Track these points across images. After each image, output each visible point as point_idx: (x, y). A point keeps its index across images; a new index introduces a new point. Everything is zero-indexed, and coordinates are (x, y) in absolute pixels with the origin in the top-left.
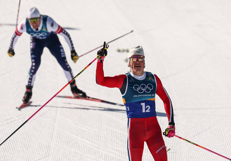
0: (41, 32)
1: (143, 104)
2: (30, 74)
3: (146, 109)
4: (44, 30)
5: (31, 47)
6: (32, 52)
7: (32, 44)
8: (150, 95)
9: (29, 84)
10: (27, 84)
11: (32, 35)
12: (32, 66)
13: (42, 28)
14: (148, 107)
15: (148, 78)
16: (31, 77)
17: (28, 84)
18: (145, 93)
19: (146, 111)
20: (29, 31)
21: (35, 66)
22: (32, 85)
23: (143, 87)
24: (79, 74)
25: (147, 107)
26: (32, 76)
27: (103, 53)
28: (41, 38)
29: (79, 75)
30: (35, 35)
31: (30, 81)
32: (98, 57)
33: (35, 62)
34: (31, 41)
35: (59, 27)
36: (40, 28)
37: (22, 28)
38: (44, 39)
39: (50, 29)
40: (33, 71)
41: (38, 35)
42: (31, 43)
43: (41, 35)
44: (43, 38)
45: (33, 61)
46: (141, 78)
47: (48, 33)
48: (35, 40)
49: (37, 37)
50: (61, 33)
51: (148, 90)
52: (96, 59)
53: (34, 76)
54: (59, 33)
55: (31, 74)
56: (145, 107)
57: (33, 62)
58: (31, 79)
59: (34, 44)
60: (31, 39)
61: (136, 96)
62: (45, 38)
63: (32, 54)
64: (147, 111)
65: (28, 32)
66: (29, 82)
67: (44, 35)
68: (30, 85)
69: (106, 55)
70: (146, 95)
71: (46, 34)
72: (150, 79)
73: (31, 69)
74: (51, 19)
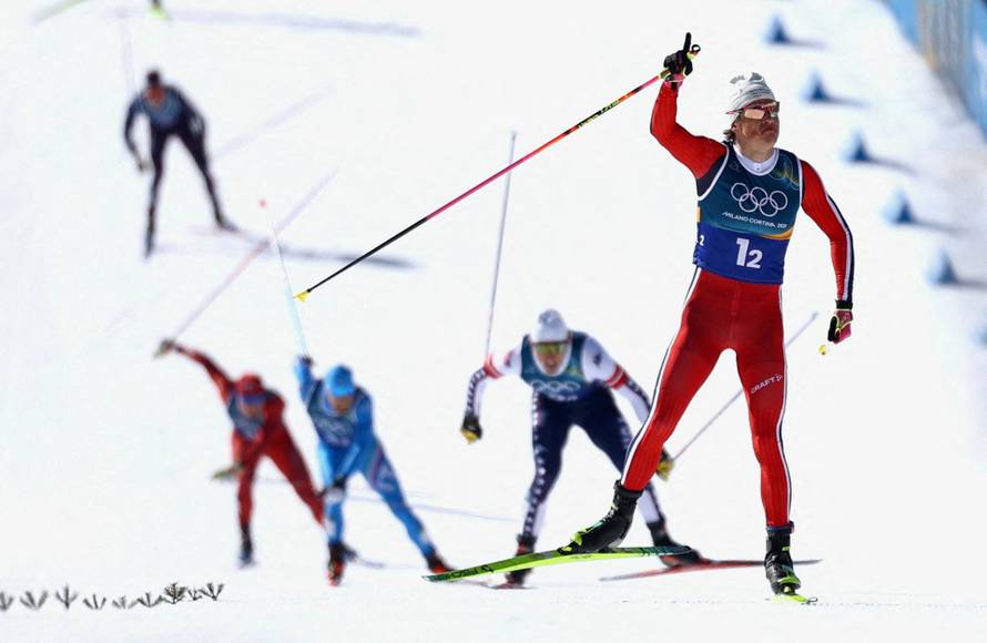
0: (562, 378)
1: (743, 244)
2: (529, 500)
3: (749, 258)
4: (574, 373)
5: (536, 423)
6: (536, 437)
7: (536, 415)
8: (772, 225)
9: (528, 529)
10: (521, 531)
11: (535, 386)
12: (538, 476)
13: (569, 367)
14: (756, 256)
15: (779, 175)
16: (532, 510)
17: (525, 532)
18: (757, 215)
19: (749, 265)
20: (528, 374)
21: (544, 477)
22: (535, 534)
23: (759, 196)
24: (599, 113)
25: (752, 253)
26: (535, 506)
27: (679, 64)
28: (561, 398)
29: (599, 117)
30: (545, 386)
31: (530, 520)
32: (663, 74)
33: (544, 466)
34: (535, 407)
35: (618, 369)
36: (561, 369)
37: (508, 363)
38: (572, 402)
39: (591, 373)
40: (538, 492)
41: (554, 386)
42: (533, 412)
43: (563, 386)
44: (570, 399)
45: (541, 461)
46: (759, 167)
47: (583, 383)
48: (544, 403)
49: (552, 396)
50: (624, 388)
51: (768, 208)
52: (655, 79)
53: (541, 507)
54: (616, 386)
55: (535, 501)
56: (748, 252)
57: (538, 466)
58: (532, 515)
59: (544, 414)
60: (536, 400)
61: (731, 215)
62: (574, 398)
63: (535, 443)
64: (751, 264)
65: (526, 376)
66: (527, 524)
67: (571, 389)
68: (530, 533)
69: (688, 72)
70: (760, 222)
71: (578, 386)
72: (785, 176)
73: (535, 485)
74: (595, 345)
